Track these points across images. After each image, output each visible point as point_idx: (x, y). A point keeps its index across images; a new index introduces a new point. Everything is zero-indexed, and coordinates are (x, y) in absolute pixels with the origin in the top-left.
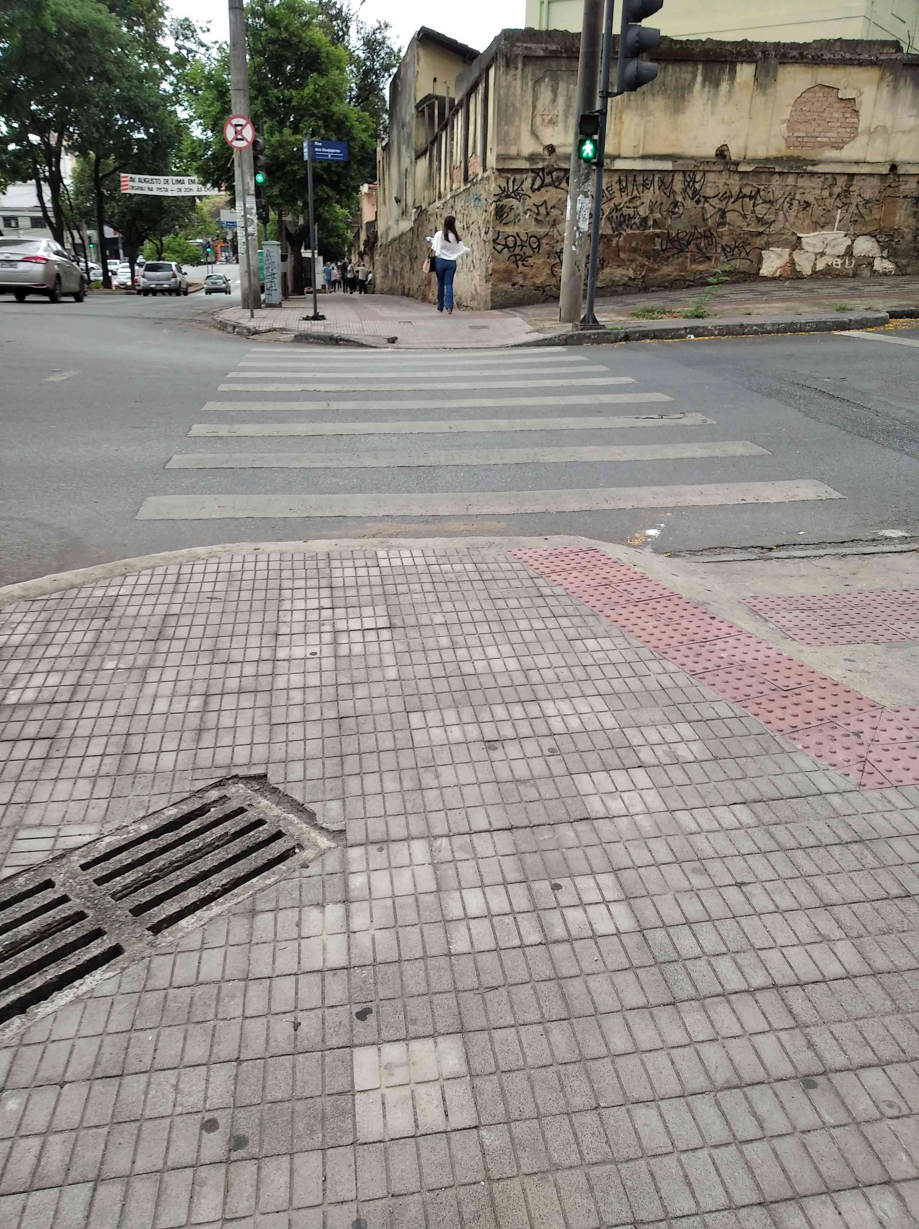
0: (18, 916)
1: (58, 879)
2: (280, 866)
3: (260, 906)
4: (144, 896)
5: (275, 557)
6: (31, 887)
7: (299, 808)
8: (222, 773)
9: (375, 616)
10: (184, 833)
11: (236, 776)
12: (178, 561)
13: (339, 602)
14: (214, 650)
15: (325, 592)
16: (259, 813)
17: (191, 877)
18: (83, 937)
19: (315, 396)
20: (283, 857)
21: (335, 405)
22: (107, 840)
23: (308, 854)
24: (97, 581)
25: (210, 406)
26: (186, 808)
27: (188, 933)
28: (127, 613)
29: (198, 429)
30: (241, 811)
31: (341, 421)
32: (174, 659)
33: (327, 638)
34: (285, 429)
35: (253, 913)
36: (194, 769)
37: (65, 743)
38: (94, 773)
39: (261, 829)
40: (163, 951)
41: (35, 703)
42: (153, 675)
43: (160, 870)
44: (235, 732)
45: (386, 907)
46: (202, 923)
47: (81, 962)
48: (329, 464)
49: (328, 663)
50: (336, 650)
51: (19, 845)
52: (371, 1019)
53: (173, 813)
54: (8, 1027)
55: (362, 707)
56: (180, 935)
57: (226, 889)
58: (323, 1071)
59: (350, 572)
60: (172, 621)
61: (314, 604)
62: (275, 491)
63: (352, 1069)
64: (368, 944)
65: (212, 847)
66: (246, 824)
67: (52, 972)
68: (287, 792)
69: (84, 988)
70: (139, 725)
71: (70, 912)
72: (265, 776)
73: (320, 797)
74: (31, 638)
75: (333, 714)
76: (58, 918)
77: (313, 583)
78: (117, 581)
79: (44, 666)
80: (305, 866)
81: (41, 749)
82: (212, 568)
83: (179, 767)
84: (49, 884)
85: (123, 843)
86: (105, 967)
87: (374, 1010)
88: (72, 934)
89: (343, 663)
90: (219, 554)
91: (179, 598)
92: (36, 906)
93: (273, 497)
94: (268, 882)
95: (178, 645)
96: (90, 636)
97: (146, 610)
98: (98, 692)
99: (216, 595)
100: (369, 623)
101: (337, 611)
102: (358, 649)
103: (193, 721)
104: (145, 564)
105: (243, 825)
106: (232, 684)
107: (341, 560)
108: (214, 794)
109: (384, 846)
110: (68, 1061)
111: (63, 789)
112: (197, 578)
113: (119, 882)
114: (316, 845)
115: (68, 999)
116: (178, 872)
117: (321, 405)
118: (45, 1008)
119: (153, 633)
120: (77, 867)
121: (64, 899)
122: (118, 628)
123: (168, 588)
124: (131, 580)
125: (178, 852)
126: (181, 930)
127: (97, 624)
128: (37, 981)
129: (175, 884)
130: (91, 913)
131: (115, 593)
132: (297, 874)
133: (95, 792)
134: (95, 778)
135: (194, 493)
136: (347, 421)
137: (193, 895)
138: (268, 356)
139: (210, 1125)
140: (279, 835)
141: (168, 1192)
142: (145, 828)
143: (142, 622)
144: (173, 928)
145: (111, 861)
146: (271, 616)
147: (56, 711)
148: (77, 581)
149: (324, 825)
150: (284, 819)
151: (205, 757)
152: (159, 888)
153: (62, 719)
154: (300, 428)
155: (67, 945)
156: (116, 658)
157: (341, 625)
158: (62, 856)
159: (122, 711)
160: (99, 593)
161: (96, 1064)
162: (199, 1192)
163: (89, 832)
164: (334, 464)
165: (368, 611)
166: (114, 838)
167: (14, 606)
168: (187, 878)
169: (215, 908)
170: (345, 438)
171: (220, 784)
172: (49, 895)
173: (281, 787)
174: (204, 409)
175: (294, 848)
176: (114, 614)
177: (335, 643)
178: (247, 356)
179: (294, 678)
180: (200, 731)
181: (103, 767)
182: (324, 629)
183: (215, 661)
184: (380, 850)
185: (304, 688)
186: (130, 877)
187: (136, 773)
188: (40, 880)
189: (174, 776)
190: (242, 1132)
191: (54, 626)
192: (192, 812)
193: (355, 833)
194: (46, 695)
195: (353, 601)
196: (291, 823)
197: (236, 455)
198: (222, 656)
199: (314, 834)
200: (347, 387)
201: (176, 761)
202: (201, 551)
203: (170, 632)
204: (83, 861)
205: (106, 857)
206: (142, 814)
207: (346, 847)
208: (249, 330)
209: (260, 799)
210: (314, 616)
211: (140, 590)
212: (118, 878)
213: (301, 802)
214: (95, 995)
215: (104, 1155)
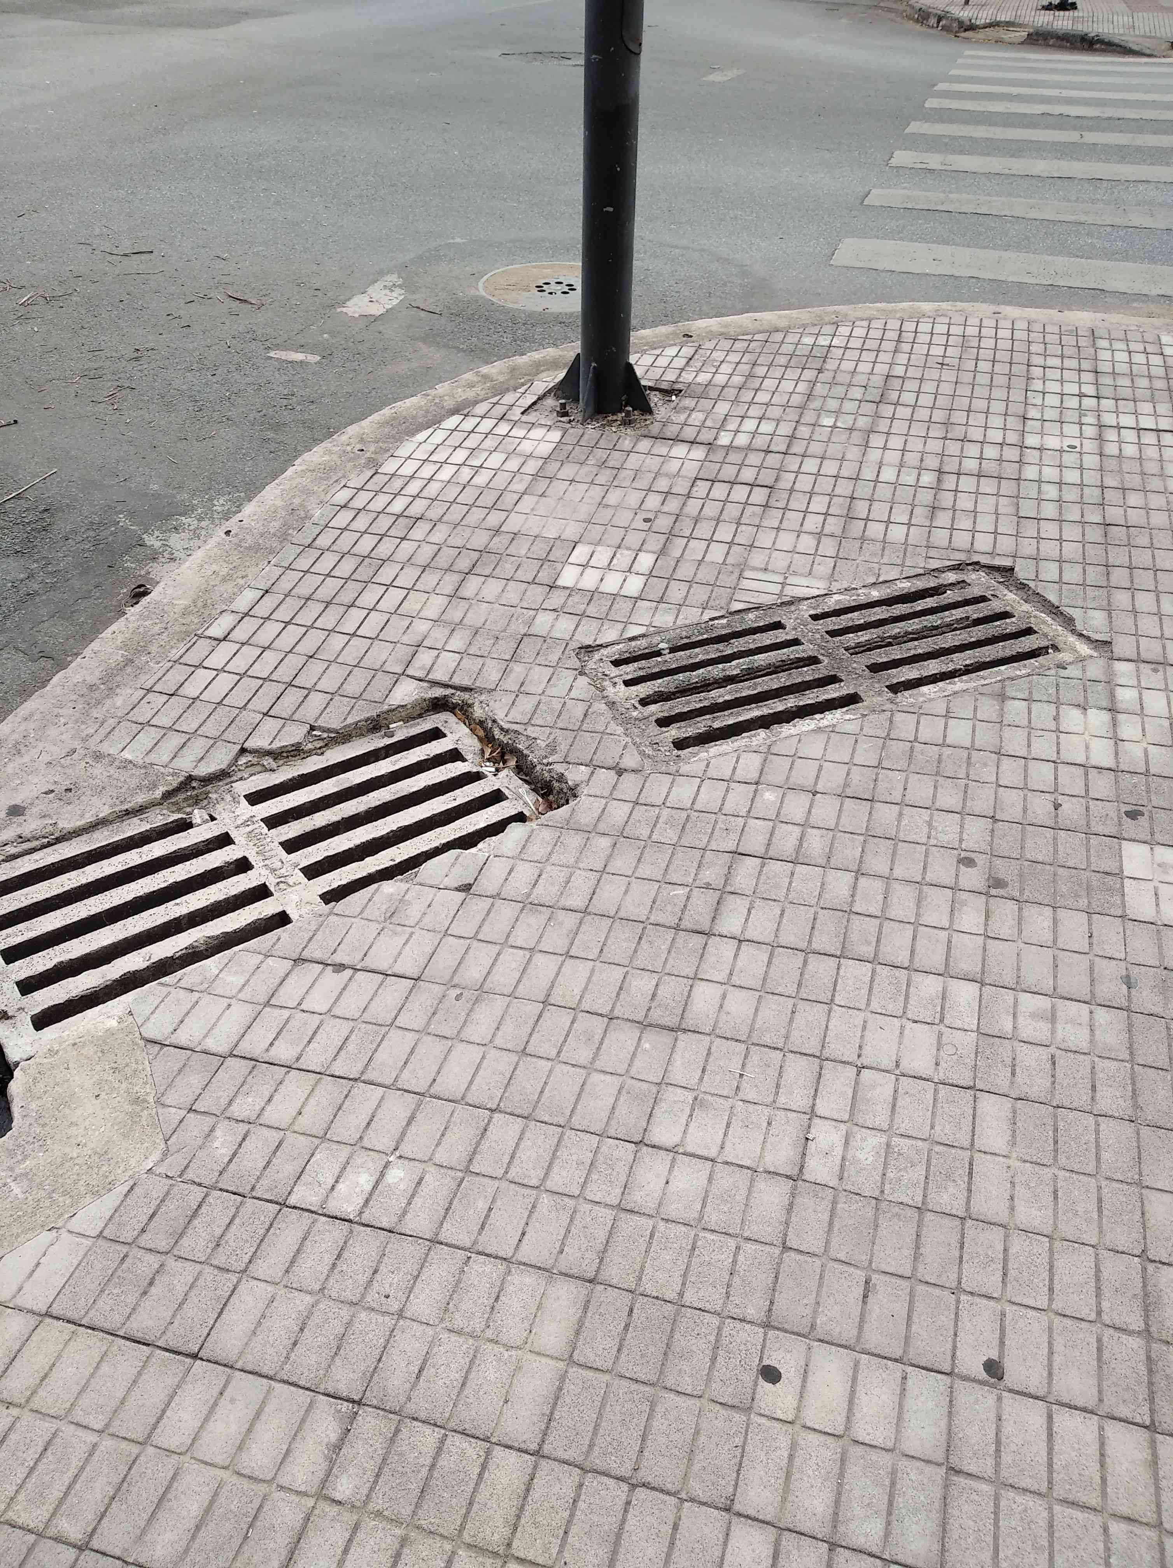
0: (752, 646)
1: (789, 623)
2: (1032, 661)
3: (1010, 692)
4: (881, 656)
5: (1021, 325)
6: (761, 624)
7: (1054, 611)
8: (962, 557)
9: (1155, 415)
10: (920, 608)
11: (977, 563)
12: (898, 316)
13: (1106, 391)
14: (947, 424)
15: (1088, 377)
16: (1005, 605)
17: (930, 650)
18: (819, 679)
19: (1062, 122)
20: (1033, 654)
21: (1091, 137)
22: (836, 597)
23: (1065, 656)
24: (805, 326)
25: (914, 127)
26: (921, 584)
27: (931, 700)
28: (842, 367)
29: (902, 157)
30: (983, 599)
31: (1099, 160)
32: (899, 427)
33: (1090, 431)
34: (1018, 165)
35: (1003, 697)
36: (928, 547)
37: (785, 495)
38: (818, 530)
39: (1008, 620)
40: (905, 709)
41: (749, 449)
42: (877, 441)
43: (895, 637)
44: (975, 517)
45: (1162, 726)
46: (946, 694)
47: (820, 699)
48: (1083, 218)
49: (1091, 461)
50: (1101, 447)
51: (745, 584)
52: (1143, 821)
53: (905, 586)
54: (755, 736)
55: (1135, 517)
56: (921, 699)
57: (968, 670)
58: (1088, 851)
59: (1121, 356)
60: (897, 383)
61: (1073, 389)
62: (1007, 248)
63: (1121, 857)
64: (1140, 754)
65: (950, 627)
66: (990, 613)
67: (791, 702)
68: (1039, 591)
69: (825, 722)
70: (863, 490)
71: (804, 655)
72: (1012, 569)
73: (1080, 604)
74: (737, 380)
75: (1097, 519)
76: (792, 657)
77: (1073, 363)
78: (828, 329)
79: (755, 411)
80: (1062, 666)
81: (760, 495)
82: (941, 328)
83: (910, 542)
84: (778, 626)
85: (853, 604)
86: (845, 709)
87: (1146, 814)
88: (807, 674)
89: (1112, 464)
90: (950, 314)
91: (902, 358)
92: (768, 642)
93: (1006, 255)
94: (1018, 673)
95: (904, 412)
96: (802, 387)
97: (864, 368)
98: (816, 448)
99: (947, 361)
100: (1147, 422)
101: (1103, 401)
102: (1130, 450)
103: (925, 497)
104: (859, 314)
105: (986, 613)
106: (971, 465)
107: (1110, 340)
108: (951, 577)
109: (1160, 667)
110: (818, 777)
111: (786, 540)
112: (924, 338)
113: (852, 639)
114: (1074, 650)
115: (811, 728)
116: (916, 643)
117: (1072, 136)
118: (787, 730)
119: (874, 395)
120: (806, 616)
121: (796, 642)
122: (833, 383)
123: (888, 346)
124: (844, 330)
125: (914, 625)
126: (923, 695)
127: (809, 375)
128: (778, 706)
129: (912, 652)
130: (826, 661)
131: (827, 343)
132: (1052, 672)
133: (820, 549)
134: (819, 535)
135: (901, 239)
136: (1108, 161)
137: (933, 667)
138: (991, 63)
139: (969, 862)
140: (1029, 631)
141: (929, 900)
142: (875, 594)
143: (860, 379)
144: (914, 691)
145: (842, 617)
146: (1017, 395)
147: (773, 460)
148: (783, 324)
149: (1084, 632)
150: (1035, 617)
151: (940, 537)
152: (896, 653)
153: (780, 470)
154: (1041, 166)
155: (803, 682)
156: (834, 415)
157: (1109, 419)
158: (790, 603)
159: (844, 473)
160: (808, 340)
161: (846, 785)
162: (960, 910)
163: (817, 587)
164: (1089, 219)
165: (1146, 407)
166: (842, 597)
167: (714, 342)
168: (926, 650)
169: (958, 684)
170: (1105, 184)
171: (958, 567)
172: (780, 636)
173: (1032, 584)
174: (907, 131)
175: (1047, 647)
176: (827, 366)
177: (1100, 438)
178: (960, 61)
179: (1046, 470)
180: (934, 508)
181: (826, 526)
182: (1085, 420)
183: (949, 436)
184: (1156, 671)
185: (1060, 483)
186: (864, 637)
187: (863, 539)
188: (768, 620)
189: (906, 549)
190: (1000, 876)
191: (761, 371)
192: (927, 590)
193: (1123, 646)
194: (760, 442)
195: (1127, 393)
196: (1044, 622)
197: (953, 196)
198: (959, 432)
199: (1072, 639)
200: (1109, 112)
201: (907, 535)
202: (927, 307)
203: (894, 396)
204: (812, 612)
205: (837, 613)
206: (872, 580)
207: (1112, 659)
208: (961, 23)
209: (1006, 592)
210: (1073, 403)
211: (855, 343)
212: (851, 635)
213: (1057, 604)
214: (837, 730)
215: (861, 857)
